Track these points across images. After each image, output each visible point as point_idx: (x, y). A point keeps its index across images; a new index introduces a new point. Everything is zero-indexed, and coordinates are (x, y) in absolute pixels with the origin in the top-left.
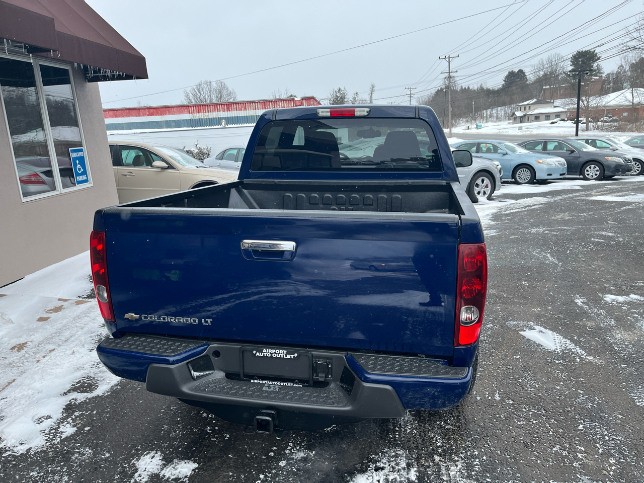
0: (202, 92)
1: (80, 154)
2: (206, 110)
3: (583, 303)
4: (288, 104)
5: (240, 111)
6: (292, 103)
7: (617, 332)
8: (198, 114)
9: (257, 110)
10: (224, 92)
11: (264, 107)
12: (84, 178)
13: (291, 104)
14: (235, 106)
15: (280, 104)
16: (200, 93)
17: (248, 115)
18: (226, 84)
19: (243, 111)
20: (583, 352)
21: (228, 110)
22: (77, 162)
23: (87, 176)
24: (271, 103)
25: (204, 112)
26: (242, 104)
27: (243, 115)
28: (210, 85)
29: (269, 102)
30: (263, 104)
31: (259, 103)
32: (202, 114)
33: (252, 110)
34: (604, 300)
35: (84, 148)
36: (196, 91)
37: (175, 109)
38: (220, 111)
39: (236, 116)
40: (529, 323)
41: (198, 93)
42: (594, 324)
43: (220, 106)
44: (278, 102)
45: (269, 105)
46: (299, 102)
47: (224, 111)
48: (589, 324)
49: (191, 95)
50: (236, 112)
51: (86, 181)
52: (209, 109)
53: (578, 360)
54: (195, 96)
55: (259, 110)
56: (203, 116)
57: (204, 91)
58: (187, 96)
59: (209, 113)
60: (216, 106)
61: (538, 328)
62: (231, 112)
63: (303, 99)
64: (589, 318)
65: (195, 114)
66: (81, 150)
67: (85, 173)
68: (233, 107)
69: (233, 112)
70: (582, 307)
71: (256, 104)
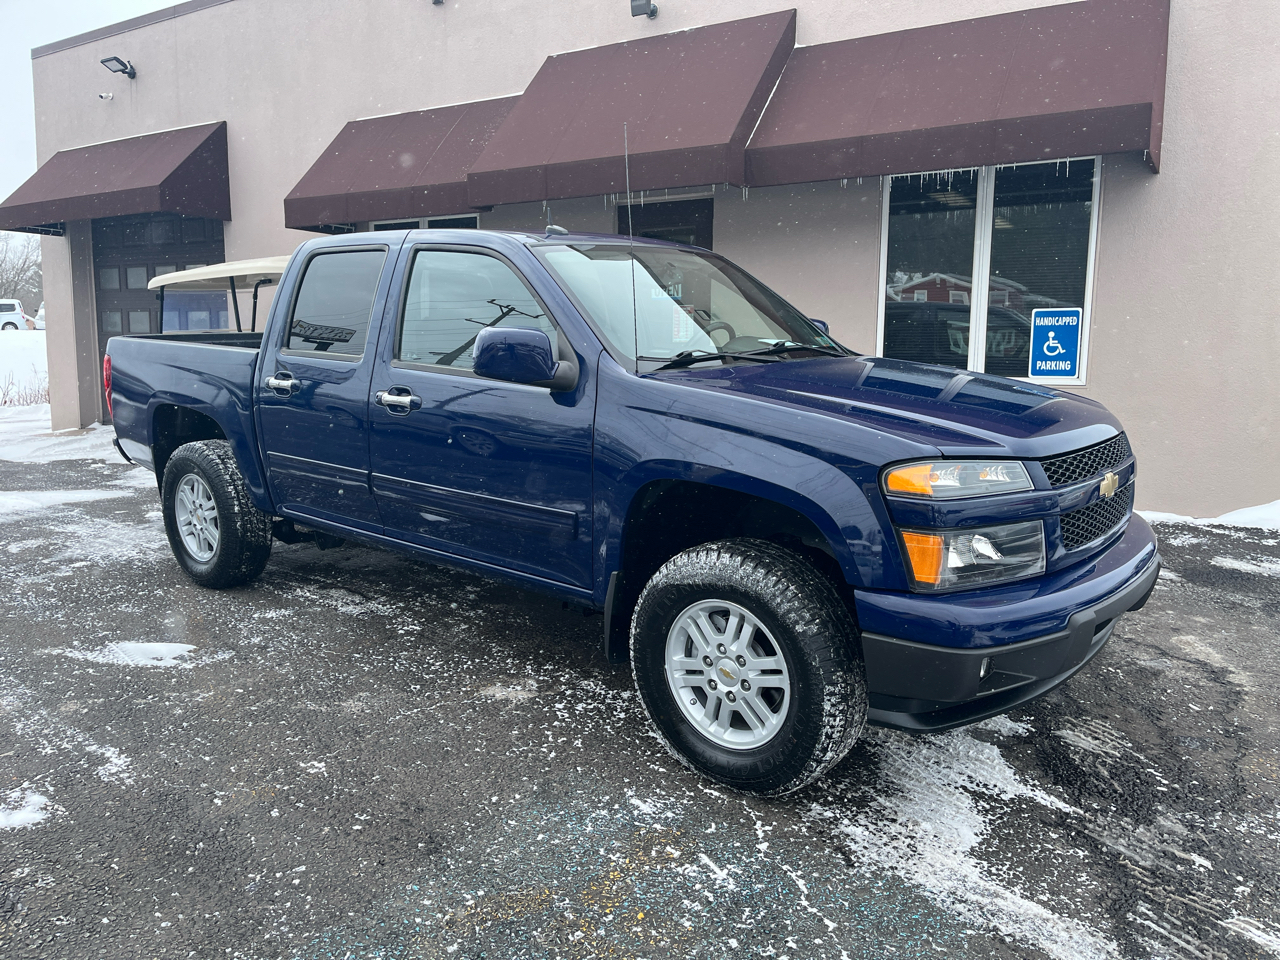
1: (1067, 320)
3: (103, 760)
7: (8, 707)
20: (70, 655)
22: (1051, 334)
34: (45, 793)
35: (1087, 310)
40: (194, 665)
42: (63, 709)
48: (72, 706)
51: (1071, 372)
53: (75, 643)
61: (170, 663)
64: (75, 720)
66: (1076, 314)
67: (1069, 357)
70: (102, 746)
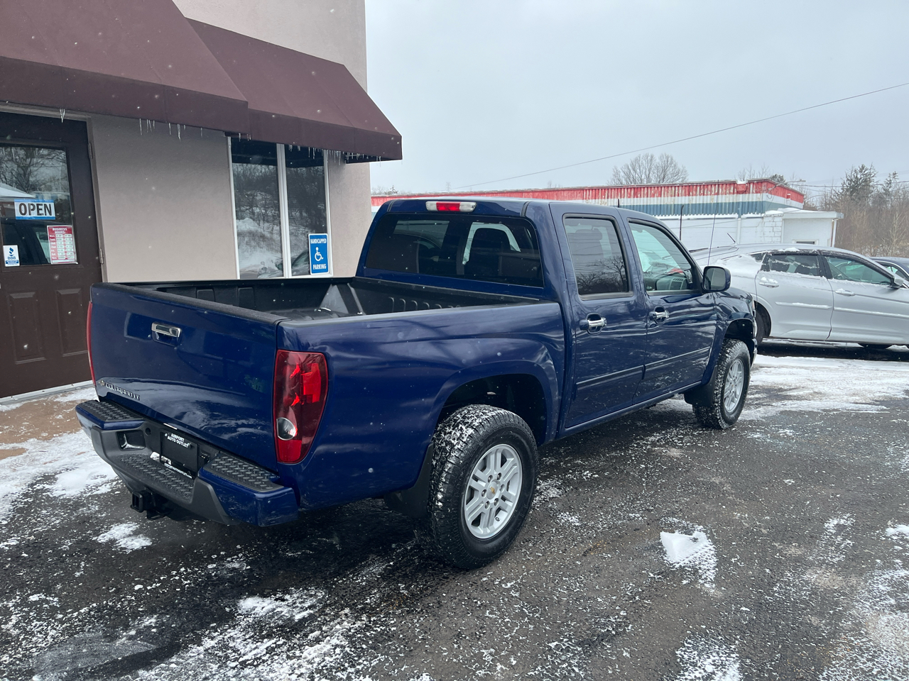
0: (638, 170)
1: (322, 240)
2: (605, 195)
4: (726, 189)
5: (652, 198)
6: (732, 188)
8: (594, 200)
9: (676, 197)
10: (670, 170)
11: (687, 193)
12: (323, 266)
13: (730, 189)
14: (646, 191)
15: (713, 189)
16: (636, 172)
17: (662, 204)
18: (674, 159)
19: (655, 198)
21: (636, 195)
22: (317, 249)
23: (327, 266)
24: (698, 188)
25: (602, 198)
26: (656, 189)
27: (655, 204)
28: (651, 160)
29: (697, 186)
30: (687, 188)
31: (680, 188)
32: (600, 200)
33: (670, 197)
35: (329, 235)
36: (630, 167)
37: (566, 193)
38: (624, 197)
39: (645, 204)
41: (632, 171)
43: (626, 190)
44: (710, 186)
45: (696, 191)
46: (743, 187)
47: (630, 197)
49: (622, 174)
50: (645, 198)
51: (326, 270)
52: (610, 194)
54: (628, 175)
55: (680, 198)
56: (600, 203)
57: (641, 169)
58: (616, 174)
59: (609, 199)
60: (619, 190)
62: (638, 199)
63: (750, 182)
65: (590, 200)
66: (325, 237)
67: (325, 261)
68: (642, 192)
69: (642, 198)
71: (677, 188)
